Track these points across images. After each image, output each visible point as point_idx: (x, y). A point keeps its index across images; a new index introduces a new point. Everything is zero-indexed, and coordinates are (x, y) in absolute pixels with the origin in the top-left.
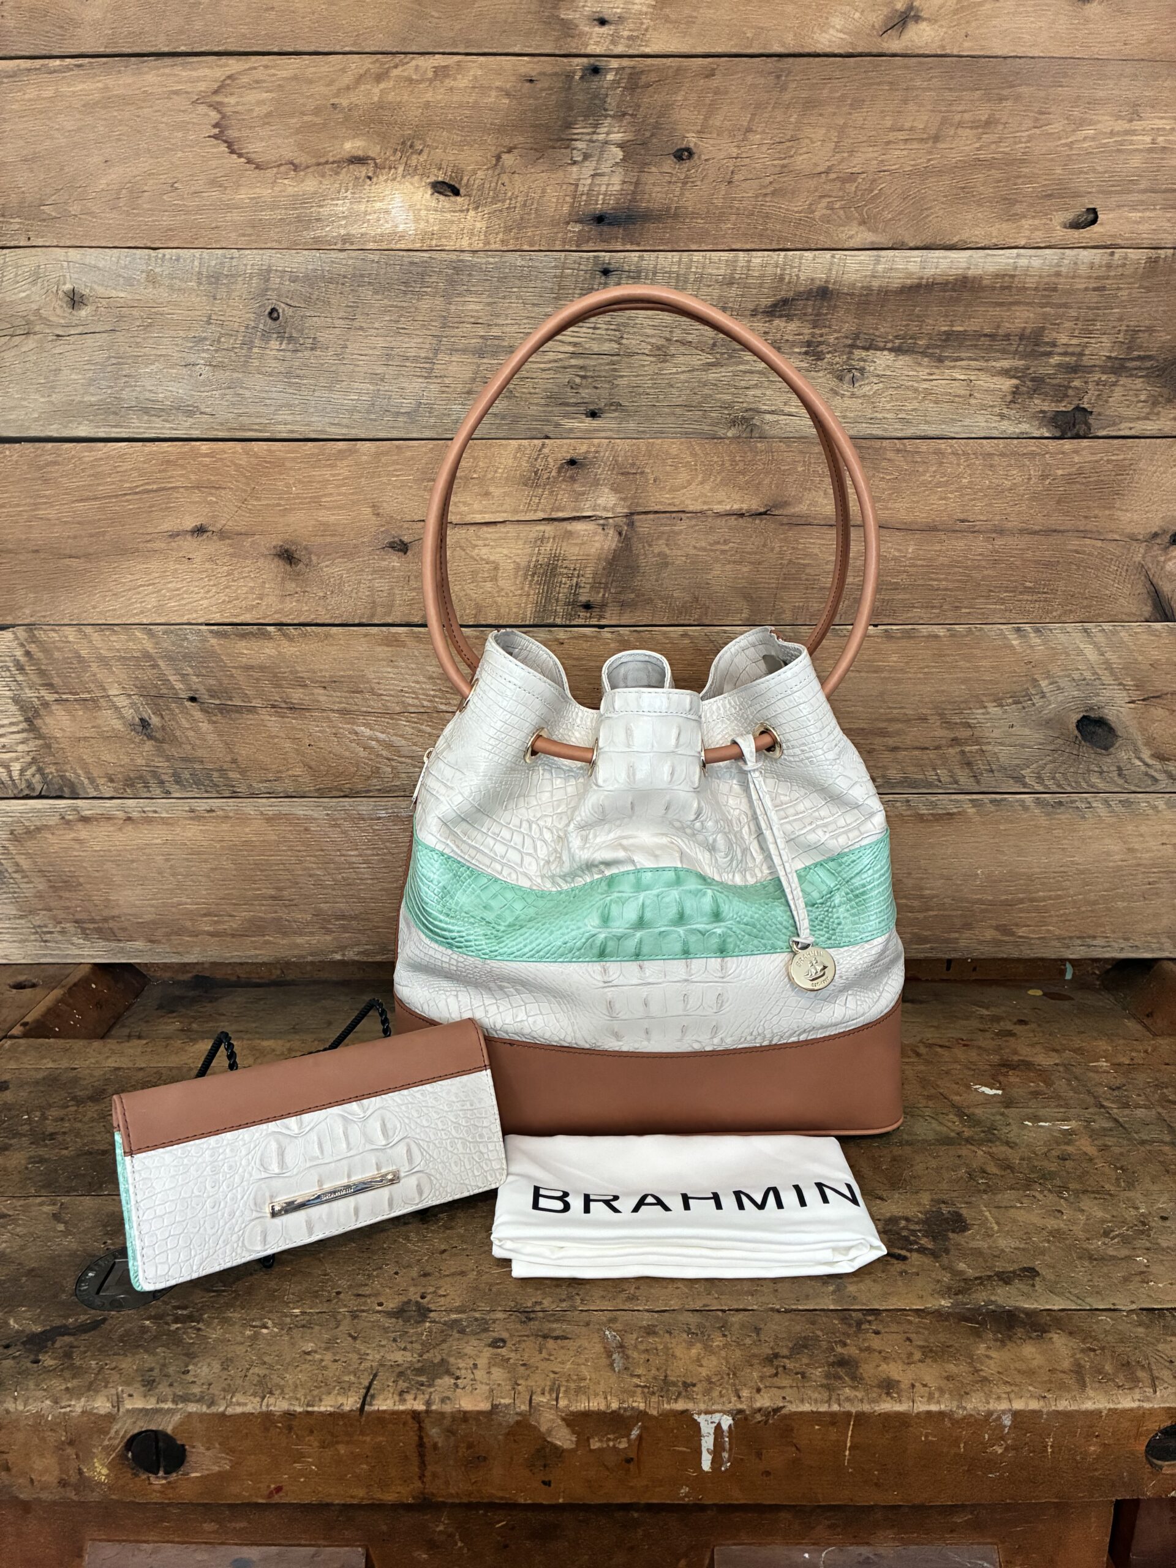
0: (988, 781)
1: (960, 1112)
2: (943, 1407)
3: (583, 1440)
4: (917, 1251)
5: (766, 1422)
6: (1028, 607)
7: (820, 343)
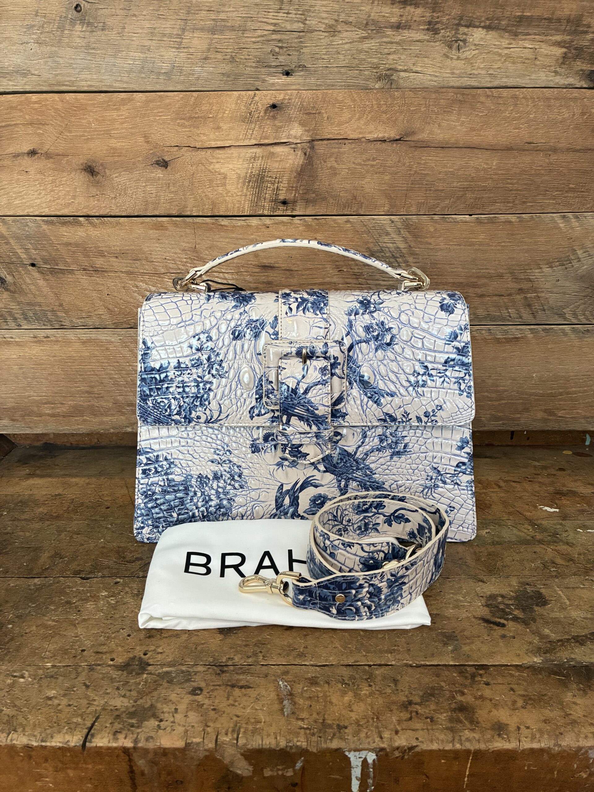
0: (541, 317)
1: (532, 523)
2: (543, 745)
3: (258, 770)
4: (512, 619)
5: (403, 758)
6: (571, 201)
7: (437, 23)
